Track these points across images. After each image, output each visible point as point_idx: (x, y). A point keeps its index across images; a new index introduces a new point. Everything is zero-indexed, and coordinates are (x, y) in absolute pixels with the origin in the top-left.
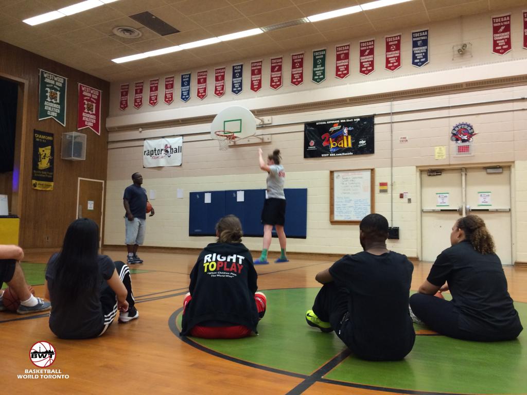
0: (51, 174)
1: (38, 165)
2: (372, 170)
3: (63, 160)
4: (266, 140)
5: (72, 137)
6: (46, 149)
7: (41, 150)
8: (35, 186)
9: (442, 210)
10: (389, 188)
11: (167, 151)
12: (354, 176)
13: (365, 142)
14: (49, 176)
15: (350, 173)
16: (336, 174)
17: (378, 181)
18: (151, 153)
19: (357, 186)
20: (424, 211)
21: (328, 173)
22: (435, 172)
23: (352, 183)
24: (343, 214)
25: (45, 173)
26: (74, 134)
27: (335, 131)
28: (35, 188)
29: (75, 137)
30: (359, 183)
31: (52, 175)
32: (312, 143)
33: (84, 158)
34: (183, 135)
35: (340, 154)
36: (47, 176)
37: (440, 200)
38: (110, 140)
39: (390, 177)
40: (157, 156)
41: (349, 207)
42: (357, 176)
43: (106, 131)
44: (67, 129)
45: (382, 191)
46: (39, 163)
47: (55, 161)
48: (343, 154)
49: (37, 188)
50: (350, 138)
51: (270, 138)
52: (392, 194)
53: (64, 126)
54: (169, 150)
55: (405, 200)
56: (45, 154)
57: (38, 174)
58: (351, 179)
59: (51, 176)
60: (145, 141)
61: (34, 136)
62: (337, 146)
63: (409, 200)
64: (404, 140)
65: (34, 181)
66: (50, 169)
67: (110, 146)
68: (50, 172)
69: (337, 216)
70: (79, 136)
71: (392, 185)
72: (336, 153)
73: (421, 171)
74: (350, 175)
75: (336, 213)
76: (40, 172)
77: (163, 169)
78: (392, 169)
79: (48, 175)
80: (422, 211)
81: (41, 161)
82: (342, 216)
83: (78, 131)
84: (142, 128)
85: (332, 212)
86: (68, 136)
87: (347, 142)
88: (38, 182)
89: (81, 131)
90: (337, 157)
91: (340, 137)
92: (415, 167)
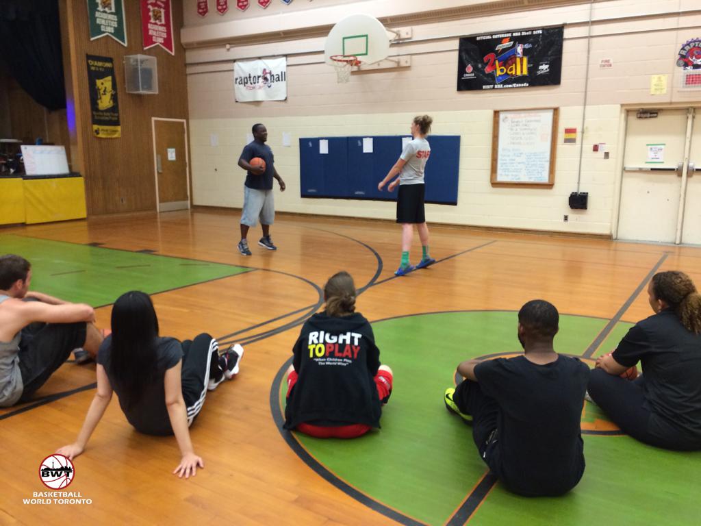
0: (116, 115)
1: (97, 104)
2: (556, 110)
3: (129, 94)
4: (403, 64)
5: (137, 61)
6: (106, 81)
7: (99, 82)
8: (98, 133)
9: (652, 169)
10: (578, 136)
11: (266, 79)
12: (529, 119)
13: (547, 66)
14: (113, 119)
15: (523, 114)
16: (502, 116)
17: (563, 125)
18: (245, 81)
19: (532, 133)
20: (626, 169)
21: (491, 113)
22: (648, 113)
23: (525, 129)
24: (510, 174)
25: (108, 114)
26: (140, 57)
27: (504, 50)
28: (98, 136)
29: (142, 62)
30: (535, 130)
31: (118, 117)
32: (469, 68)
33: (155, 91)
34: (286, 56)
35: (510, 86)
36: (111, 118)
37: (651, 154)
38: (189, 60)
39: (582, 120)
40: (253, 85)
41: (519, 163)
42: (533, 118)
43: (182, 49)
44: (129, 50)
45: (567, 141)
46: (99, 102)
47: (119, 97)
48: (514, 85)
49: (101, 135)
50: (525, 60)
51: (409, 61)
52: (582, 145)
53: (126, 45)
54: (268, 76)
55: (601, 154)
56: (106, 88)
57: (99, 117)
58: (524, 122)
59: (116, 119)
60: (236, 64)
61: (88, 63)
62: (506, 73)
63: (607, 155)
64: (607, 64)
65: (96, 127)
66: (114, 109)
67: (189, 70)
68: (114, 112)
69: (501, 175)
70: (147, 60)
71: (583, 132)
72: (504, 83)
73: (628, 111)
74: (523, 117)
75: (499, 171)
76: (101, 114)
77: (263, 105)
78: (585, 108)
79: (112, 116)
80: (624, 170)
81: (101, 98)
82: (508, 175)
83: (144, 52)
84: (229, 44)
85: (494, 170)
86: (132, 60)
87: (521, 68)
88: (101, 127)
89: (149, 52)
90: (506, 90)
91: (511, 59)
92: (619, 106)
